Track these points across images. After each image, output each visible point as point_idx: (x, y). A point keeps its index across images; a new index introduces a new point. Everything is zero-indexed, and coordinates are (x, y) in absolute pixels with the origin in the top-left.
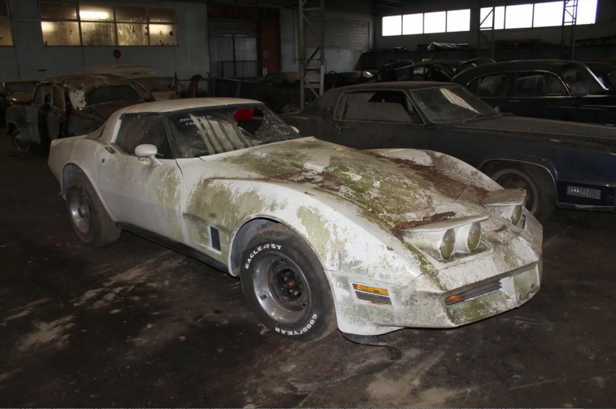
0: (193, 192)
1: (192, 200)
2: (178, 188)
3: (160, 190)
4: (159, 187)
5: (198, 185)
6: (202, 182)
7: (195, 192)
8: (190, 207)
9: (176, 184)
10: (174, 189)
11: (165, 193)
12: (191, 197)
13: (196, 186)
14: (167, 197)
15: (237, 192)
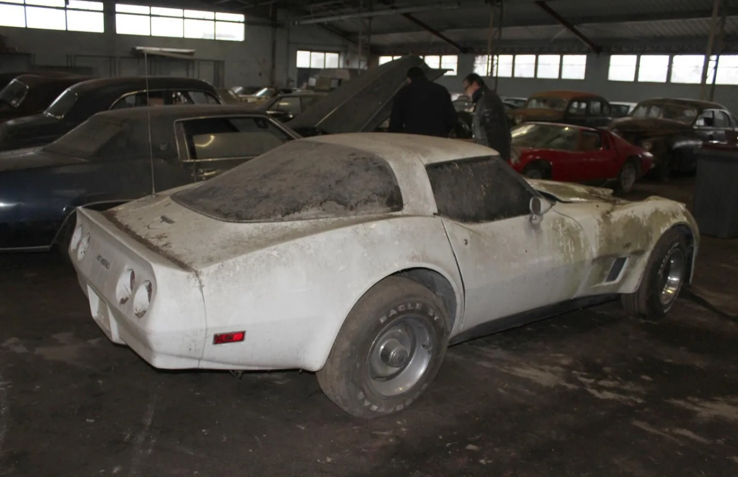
0: (598, 233)
1: (601, 241)
2: (581, 235)
3: (563, 246)
4: (561, 244)
5: (600, 225)
6: (601, 220)
7: (600, 232)
8: (601, 249)
9: (577, 232)
10: (578, 239)
11: (570, 246)
12: (598, 239)
13: (598, 227)
14: (573, 251)
15: (645, 216)
